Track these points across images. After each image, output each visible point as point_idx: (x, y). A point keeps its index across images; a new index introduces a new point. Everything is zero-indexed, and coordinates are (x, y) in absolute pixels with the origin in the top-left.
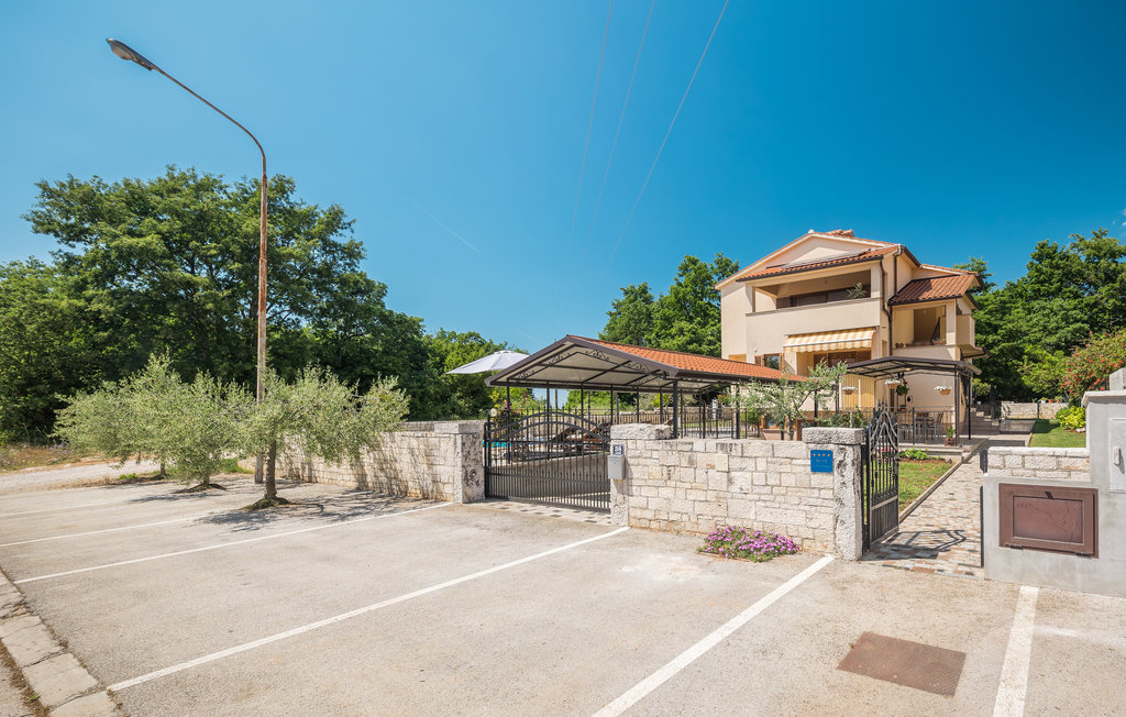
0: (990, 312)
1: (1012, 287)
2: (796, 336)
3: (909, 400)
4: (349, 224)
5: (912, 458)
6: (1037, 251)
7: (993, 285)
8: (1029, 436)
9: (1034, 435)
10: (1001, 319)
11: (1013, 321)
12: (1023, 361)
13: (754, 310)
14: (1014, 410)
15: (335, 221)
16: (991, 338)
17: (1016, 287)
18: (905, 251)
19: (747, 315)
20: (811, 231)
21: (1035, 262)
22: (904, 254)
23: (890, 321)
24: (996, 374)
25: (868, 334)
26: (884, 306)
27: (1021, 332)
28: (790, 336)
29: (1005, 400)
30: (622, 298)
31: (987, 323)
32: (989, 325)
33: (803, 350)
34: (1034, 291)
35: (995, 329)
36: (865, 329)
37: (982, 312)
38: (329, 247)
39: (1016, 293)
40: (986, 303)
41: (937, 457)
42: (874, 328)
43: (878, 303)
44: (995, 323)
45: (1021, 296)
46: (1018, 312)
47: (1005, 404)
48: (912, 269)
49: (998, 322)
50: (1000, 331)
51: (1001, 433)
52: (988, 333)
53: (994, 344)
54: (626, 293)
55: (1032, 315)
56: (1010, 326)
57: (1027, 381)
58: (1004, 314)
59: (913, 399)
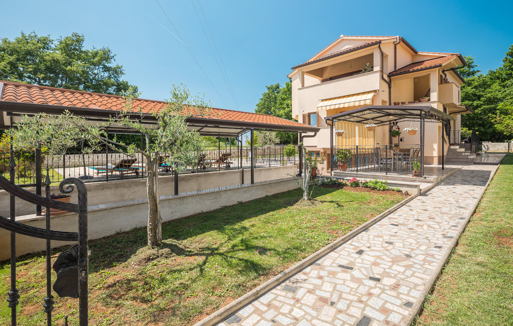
0: (476, 87)
1: (492, 73)
2: (326, 100)
3: (401, 140)
4: (113, 57)
5: (374, 189)
6: (510, 51)
7: (478, 71)
8: (496, 167)
9: (502, 166)
10: (483, 91)
11: (492, 92)
12: (496, 114)
13: (303, 85)
14: (490, 147)
15: (106, 56)
16: (475, 103)
17: (494, 73)
18: (403, 40)
19: (299, 89)
20: (342, 36)
21: (509, 57)
22: (402, 43)
23: (390, 87)
24: (480, 125)
25: (370, 96)
26: (382, 76)
27: (497, 99)
28: (323, 100)
29: (484, 140)
30: (267, 91)
31: (473, 94)
32: (475, 95)
33: (328, 108)
34: (507, 74)
35: (479, 97)
36: (369, 92)
37: (470, 88)
38: (107, 69)
39: (495, 77)
40: (473, 82)
41: (395, 188)
42: (375, 91)
43: (378, 75)
44: (479, 94)
45: (498, 78)
46: (496, 86)
47: (485, 144)
48: (413, 56)
49: (481, 93)
50: (482, 99)
51: (475, 163)
52: (473, 100)
53: (477, 107)
54: (269, 88)
55: (506, 89)
56: (489, 95)
57: (498, 127)
58: (485, 89)
59: (404, 140)
